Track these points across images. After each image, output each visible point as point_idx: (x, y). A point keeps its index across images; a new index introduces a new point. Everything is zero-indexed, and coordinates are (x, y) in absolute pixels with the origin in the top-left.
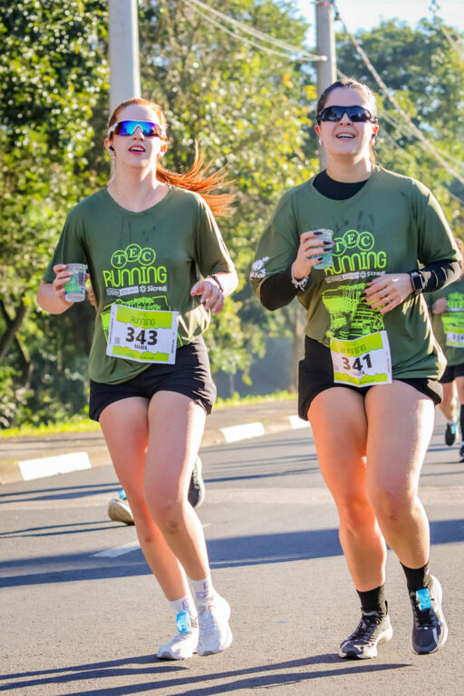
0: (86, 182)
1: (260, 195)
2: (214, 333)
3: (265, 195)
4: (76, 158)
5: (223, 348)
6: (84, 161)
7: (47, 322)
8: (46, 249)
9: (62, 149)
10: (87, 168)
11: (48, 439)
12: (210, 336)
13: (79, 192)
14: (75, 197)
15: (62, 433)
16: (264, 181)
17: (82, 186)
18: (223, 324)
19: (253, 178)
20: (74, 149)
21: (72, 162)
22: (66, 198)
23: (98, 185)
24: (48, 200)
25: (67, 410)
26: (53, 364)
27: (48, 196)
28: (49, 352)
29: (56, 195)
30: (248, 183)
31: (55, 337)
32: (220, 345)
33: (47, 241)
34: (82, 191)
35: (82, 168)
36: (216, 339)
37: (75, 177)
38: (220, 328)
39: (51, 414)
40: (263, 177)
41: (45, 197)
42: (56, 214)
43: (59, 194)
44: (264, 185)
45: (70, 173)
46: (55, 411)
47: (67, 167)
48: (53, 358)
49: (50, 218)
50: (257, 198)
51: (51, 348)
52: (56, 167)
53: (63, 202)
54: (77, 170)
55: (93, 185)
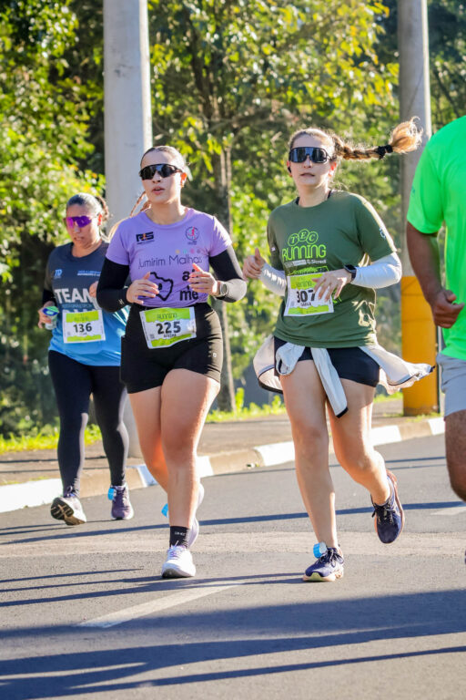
0: (67, 92)
1: (314, 114)
2: (246, 312)
3: (322, 114)
4: (52, 58)
5: (258, 332)
6: (65, 63)
7: (8, 292)
8: (9, 187)
9: (33, 45)
10: (68, 73)
11: (10, 459)
12: (240, 315)
13: (56, 107)
14: (51, 115)
15: (30, 449)
16: (321, 95)
17: (60, 98)
18: (260, 297)
19: (305, 89)
20: (50, 46)
21: (46, 64)
22: (38, 115)
23: (84, 98)
24: (12, 118)
25: (33, 418)
26: (16, 353)
27: (12, 113)
28: (9, 334)
29: (24, 110)
30: (298, 98)
31: (19, 313)
32: (254, 328)
33: (10, 176)
34: (62, 106)
35: (61, 73)
36: (248, 318)
37: (50, 86)
38: (255, 303)
39: (12, 423)
40: (319, 89)
41: (8, 116)
42: (23, 138)
43: (28, 110)
44: (320, 99)
45: (43, 81)
46: (17, 419)
47: (39, 72)
48: (15, 344)
49: (14, 144)
50: (310, 119)
51: (14, 329)
52: (24, 73)
53: (34, 121)
54: (53, 76)
55: (77, 98)
